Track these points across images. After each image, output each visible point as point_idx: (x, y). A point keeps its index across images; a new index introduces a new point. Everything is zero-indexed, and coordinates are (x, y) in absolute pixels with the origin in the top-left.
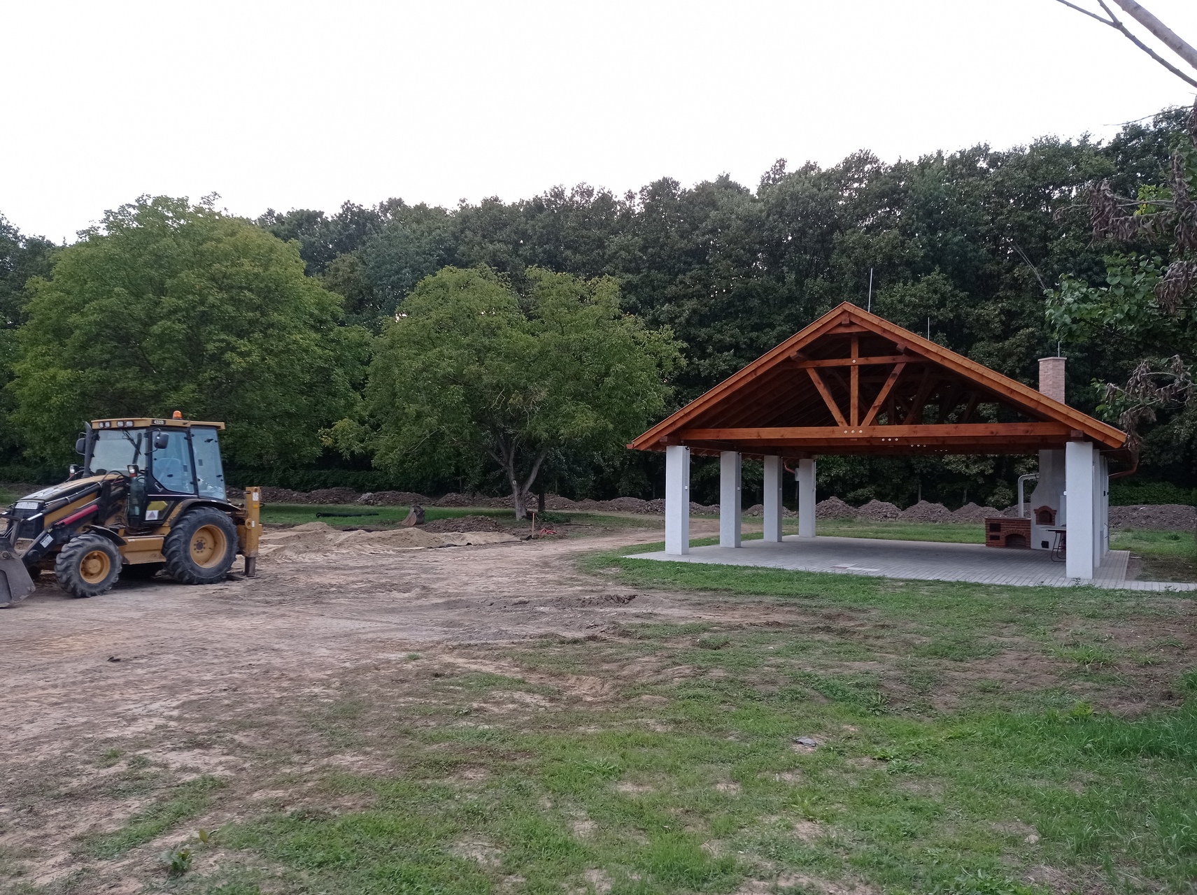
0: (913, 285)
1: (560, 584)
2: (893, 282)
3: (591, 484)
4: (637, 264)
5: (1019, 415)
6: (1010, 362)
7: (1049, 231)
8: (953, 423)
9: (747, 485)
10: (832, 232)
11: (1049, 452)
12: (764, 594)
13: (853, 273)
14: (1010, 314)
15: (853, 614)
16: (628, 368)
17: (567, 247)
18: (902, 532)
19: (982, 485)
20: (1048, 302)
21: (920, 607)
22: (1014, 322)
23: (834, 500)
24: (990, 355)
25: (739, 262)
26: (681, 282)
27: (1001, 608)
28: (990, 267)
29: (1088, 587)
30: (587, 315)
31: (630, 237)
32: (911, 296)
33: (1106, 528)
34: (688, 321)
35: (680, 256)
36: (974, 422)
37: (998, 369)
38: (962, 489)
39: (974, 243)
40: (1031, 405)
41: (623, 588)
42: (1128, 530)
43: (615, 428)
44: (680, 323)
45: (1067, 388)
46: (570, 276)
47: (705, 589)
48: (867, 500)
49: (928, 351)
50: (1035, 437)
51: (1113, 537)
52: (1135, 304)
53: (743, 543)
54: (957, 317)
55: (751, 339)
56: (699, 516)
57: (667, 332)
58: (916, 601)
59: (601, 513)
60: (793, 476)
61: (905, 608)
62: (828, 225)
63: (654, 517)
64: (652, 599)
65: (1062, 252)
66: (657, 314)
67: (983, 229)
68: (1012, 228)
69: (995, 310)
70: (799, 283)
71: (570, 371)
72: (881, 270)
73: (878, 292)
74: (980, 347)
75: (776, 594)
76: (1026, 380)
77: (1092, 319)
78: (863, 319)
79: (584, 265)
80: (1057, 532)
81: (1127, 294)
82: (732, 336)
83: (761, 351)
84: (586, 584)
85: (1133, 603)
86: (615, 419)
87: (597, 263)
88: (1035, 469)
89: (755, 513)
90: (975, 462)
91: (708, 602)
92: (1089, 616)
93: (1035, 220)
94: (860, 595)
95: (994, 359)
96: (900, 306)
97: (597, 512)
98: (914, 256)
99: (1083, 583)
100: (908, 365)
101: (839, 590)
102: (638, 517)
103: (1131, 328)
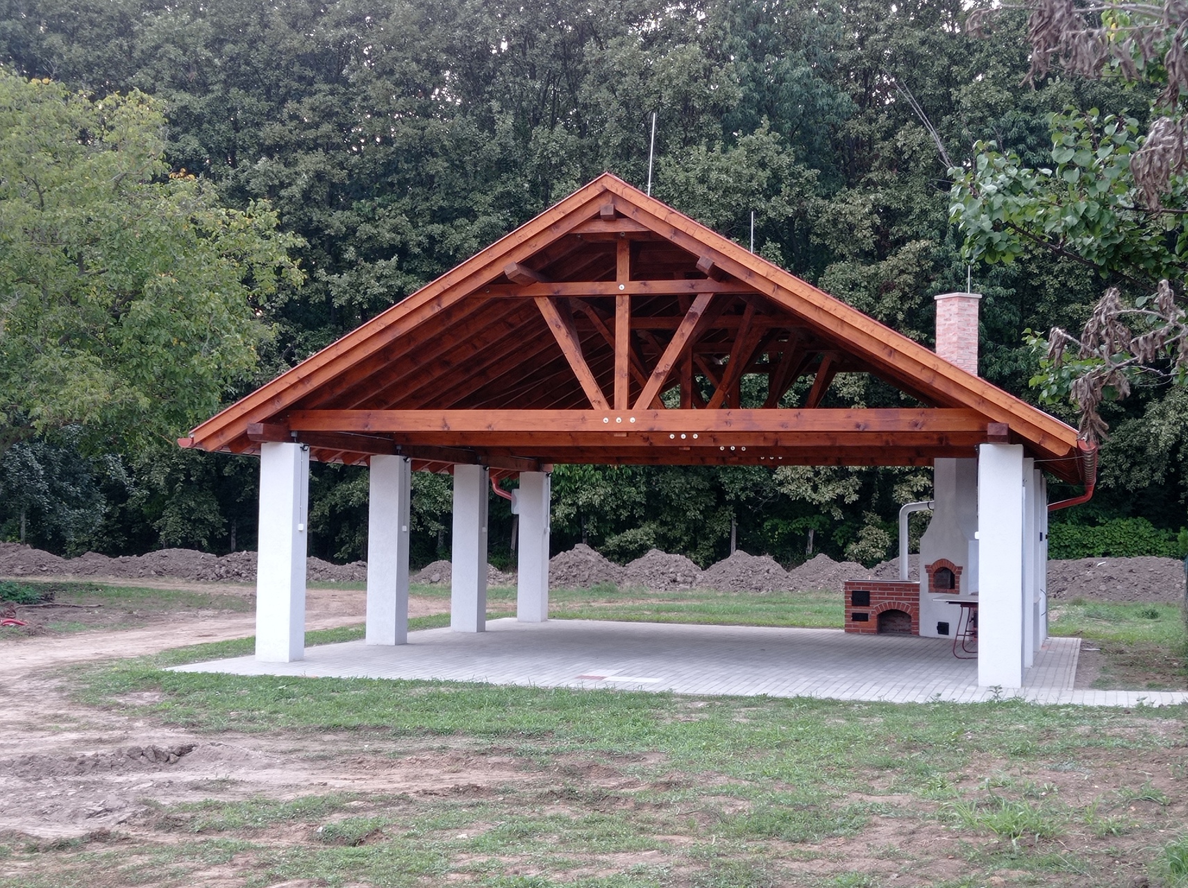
0: (724, 151)
1: (31, 728)
2: (688, 142)
3: (100, 521)
4: (202, 73)
5: (903, 397)
6: (888, 301)
7: (955, 68)
8: (792, 407)
9: (420, 523)
10: (581, 41)
11: (952, 461)
12: (450, 732)
13: (619, 120)
14: (890, 215)
15: (616, 765)
16: (182, 282)
17: (52, 29)
18: (702, 611)
19: (840, 522)
20: (955, 190)
21: (734, 746)
22: (894, 229)
23: (582, 550)
24: (854, 286)
25: (407, 86)
26: (293, 117)
27: (869, 743)
28: (857, 127)
29: (1015, 703)
30: (94, 171)
31: (186, 17)
32: (720, 170)
33: (1042, 596)
34: (306, 195)
35: (291, 63)
36: (827, 406)
37: (870, 312)
38: (806, 530)
39: (830, 80)
40: (923, 376)
41: (167, 732)
42: (1078, 602)
43: (154, 407)
44: (290, 199)
45: (982, 350)
46: (58, 86)
47: (335, 728)
48: (642, 550)
49: (751, 273)
50: (927, 435)
51: (1054, 614)
52: (1097, 200)
53: (412, 636)
54: (801, 214)
55: (431, 237)
56: (325, 586)
57: (264, 213)
58: (726, 735)
59: (121, 582)
60: (507, 504)
61: (707, 748)
62: (576, 27)
63: (233, 589)
64: (228, 753)
65: (975, 107)
66: (242, 177)
67: (844, 56)
68: (893, 59)
69: (864, 206)
70: (522, 133)
71: (56, 286)
72: (670, 119)
73: (662, 160)
74: (837, 271)
75: (474, 732)
76: (914, 333)
77: (1025, 224)
78: (638, 209)
79: (89, 67)
80: (963, 604)
81: (1083, 183)
82: (395, 229)
83: (450, 261)
84: (89, 726)
85: (1084, 729)
86: (152, 387)
87: (116, 65)
88: (927, 493)
89: (436, 577)
90: (828, 481)
91: (341, 754)
92: (1015, 754)
93: (932, 47)
94: (629, 728)
95: (863, 294)
96: (701, 190)
97: (111, 581)
98: (728, 97)
99: (1006, 696)
100: (717, 299)
101: (591, 720)
102: (200, 588)
103: (1088, 241)
